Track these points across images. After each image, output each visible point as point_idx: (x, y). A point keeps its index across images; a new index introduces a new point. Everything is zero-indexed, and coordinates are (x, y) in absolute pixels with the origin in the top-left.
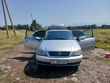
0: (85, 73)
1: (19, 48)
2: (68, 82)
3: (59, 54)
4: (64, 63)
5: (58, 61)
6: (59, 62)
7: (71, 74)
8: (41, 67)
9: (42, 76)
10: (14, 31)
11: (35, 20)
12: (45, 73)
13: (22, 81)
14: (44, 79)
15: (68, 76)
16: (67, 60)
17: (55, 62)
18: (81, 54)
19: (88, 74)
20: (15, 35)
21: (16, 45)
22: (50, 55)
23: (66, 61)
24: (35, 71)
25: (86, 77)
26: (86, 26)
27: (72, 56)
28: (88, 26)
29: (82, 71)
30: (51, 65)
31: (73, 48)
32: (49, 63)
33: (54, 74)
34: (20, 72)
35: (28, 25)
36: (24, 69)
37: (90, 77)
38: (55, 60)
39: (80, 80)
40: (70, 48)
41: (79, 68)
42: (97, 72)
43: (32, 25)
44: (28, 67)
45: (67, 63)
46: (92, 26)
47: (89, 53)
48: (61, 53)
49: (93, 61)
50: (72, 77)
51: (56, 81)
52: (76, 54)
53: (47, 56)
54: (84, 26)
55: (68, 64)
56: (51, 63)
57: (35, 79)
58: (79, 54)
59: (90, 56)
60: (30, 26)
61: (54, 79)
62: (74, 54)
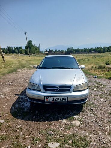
0: (92, 115)
1: (7, 80)
2: (67, 126)
3: (57, 89)
4: (63, 101)
5: (54, 98)
6: (57, 100)
7: (73, 116)
8: (34, 105)
9: (34, 117)
10: (3, 56)
11: (31, 41)
12: (38, 113)
13: (7, 124)
14: (36, 121)
15: (68, 118)
16: (67, 97)
17: (51, 100)
18: (86, 88)
19: (96, 115)
20: (4, 61)
21: (4, 75)
22: (45, 90)
23: (65, 98)
24: (25, 110)
25: (93, 119)
26: (100, 48)
27: (74, 91)
28: (103, 47)
29: (88, 112)
30: (46, 102)
31: (75, 80)
32: (44, 101)
33: (49, 115)
34: (6, 111)
35: (21, 47)
36: (11, 108)
37: (98, 120)
38: (51, 97)
39: (83, 124)
40: (71, 80)
41: (85, 108)
42: (109, 113)
43: (26, 47)
44: (17, 106)
45: (67, 101)
46: (108, 48)
47: (101, 86)
48: (60, 88)
49: (105, 98)
50: (73, 120)
51: (51, 124)
52: (80, 88)
53: (40, 91)
54: (98, 48)
55: (69, 102)
56: (45, 100)
57: (24, 121)
58: (83, 89)
59: (102, 90)
60: (25, 49)
61: (49, 122)
62: (77, 89)
